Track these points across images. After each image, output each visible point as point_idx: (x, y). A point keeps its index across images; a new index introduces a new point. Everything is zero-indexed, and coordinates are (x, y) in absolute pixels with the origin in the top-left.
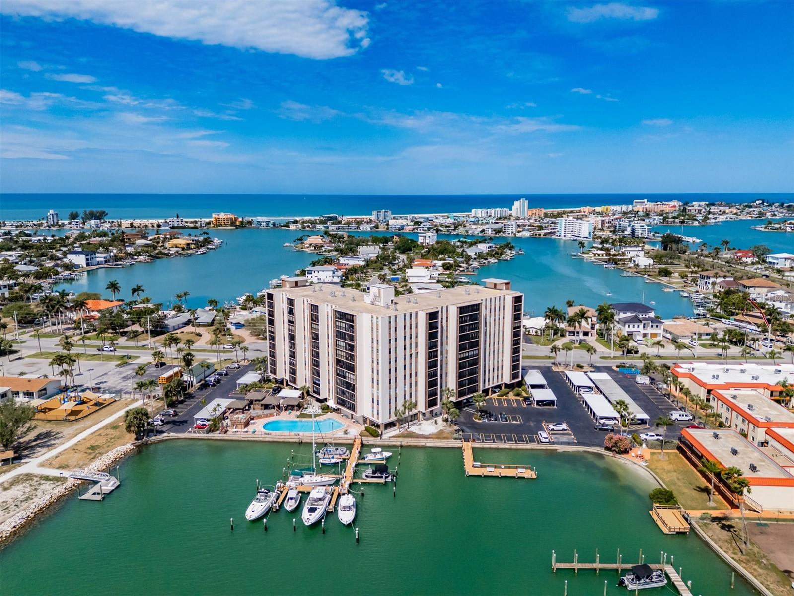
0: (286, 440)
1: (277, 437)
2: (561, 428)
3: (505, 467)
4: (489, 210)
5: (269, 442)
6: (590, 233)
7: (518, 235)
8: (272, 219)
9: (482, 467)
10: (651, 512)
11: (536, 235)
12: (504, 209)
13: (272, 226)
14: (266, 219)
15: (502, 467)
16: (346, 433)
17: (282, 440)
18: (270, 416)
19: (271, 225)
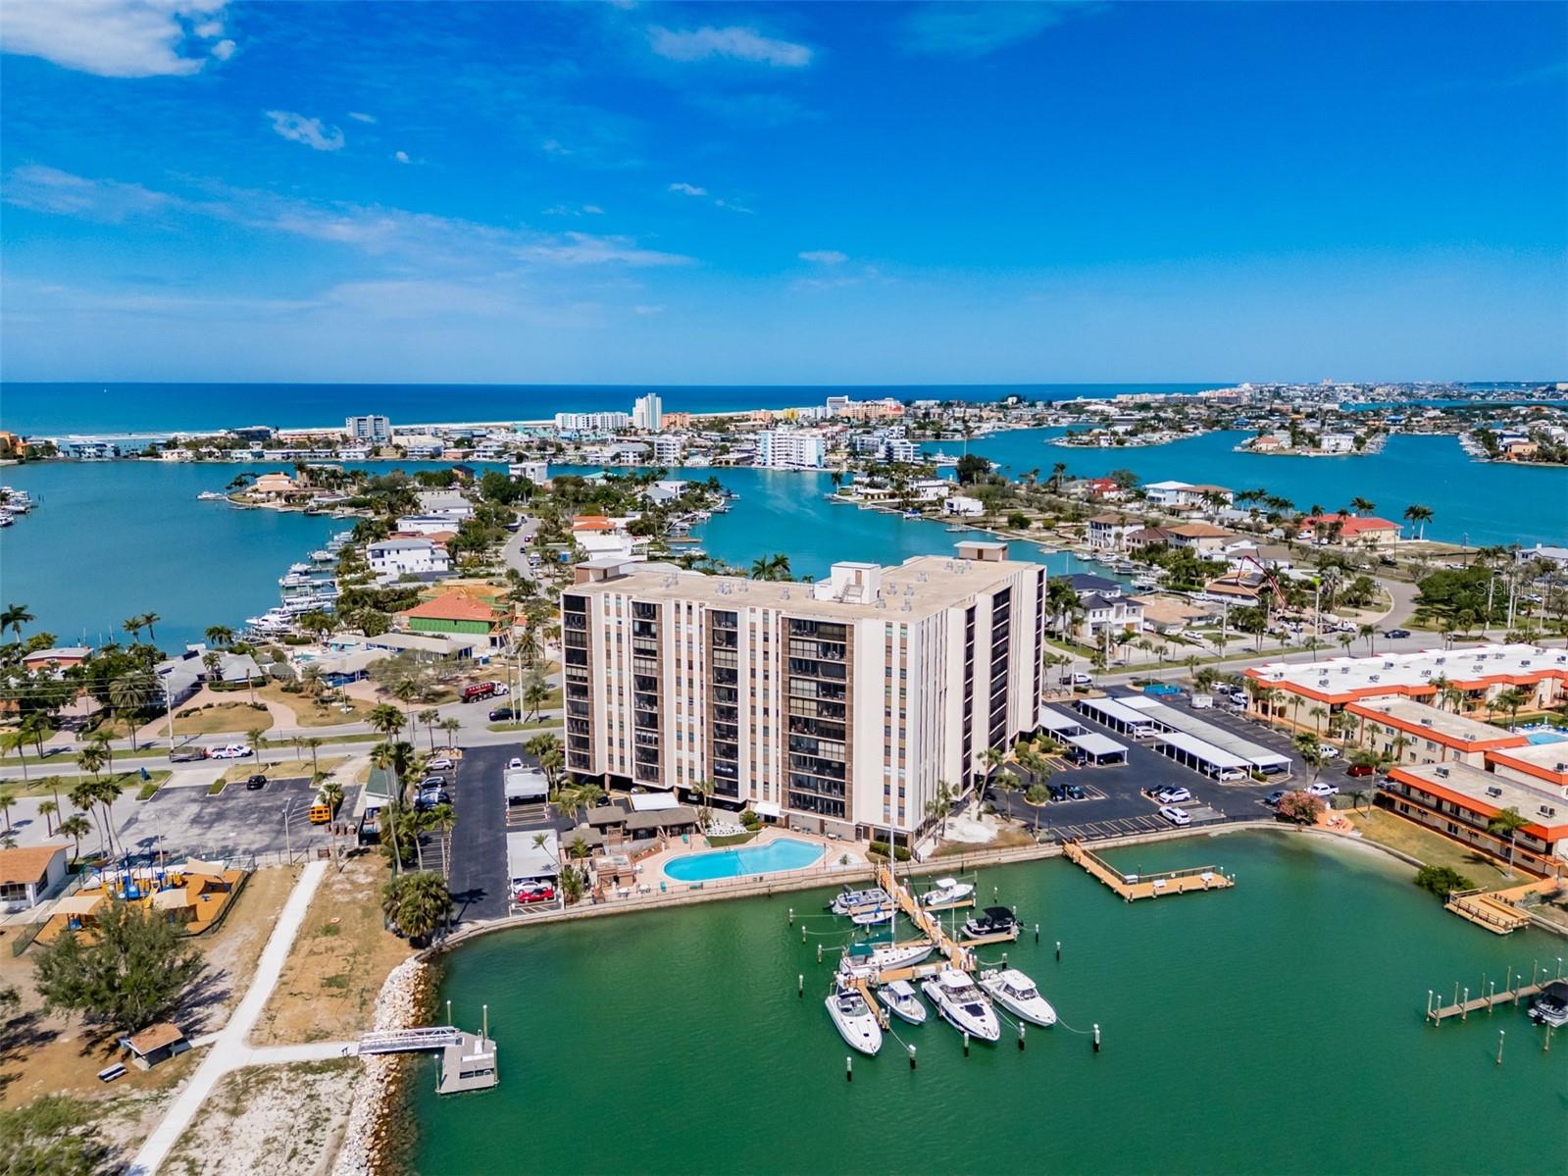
0: (738, 894)
1: (720, 890)
2: (1182, 797)
3: (1177, 876)
4: (590, 415)
5: (703, 903)
6: (819, 457)
7: (688, 463)
8: (111, 439)
9: (1140, 881)
10: (1448, 906)
11: (721, 462)
12: (619, 414)
13: (113, 455)
14: (95, 439)
15: (1173, 875)
16: (844, 861)
17: (731, 895)
18: (655, 853)
19: (109, 454)
